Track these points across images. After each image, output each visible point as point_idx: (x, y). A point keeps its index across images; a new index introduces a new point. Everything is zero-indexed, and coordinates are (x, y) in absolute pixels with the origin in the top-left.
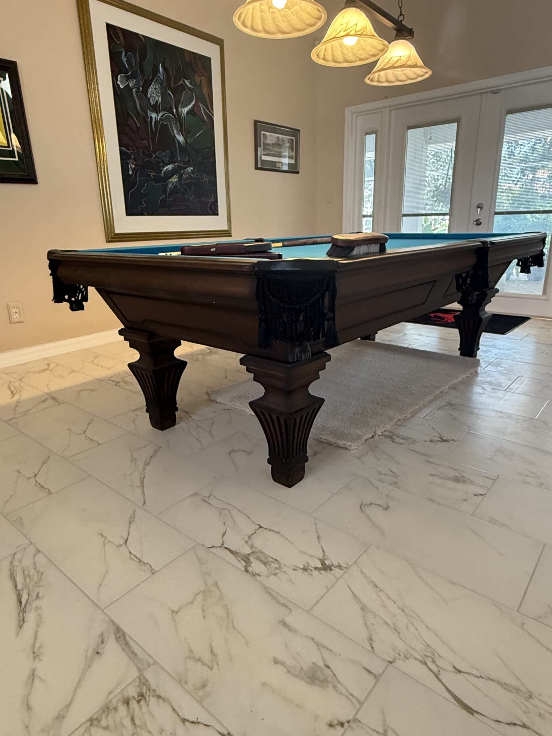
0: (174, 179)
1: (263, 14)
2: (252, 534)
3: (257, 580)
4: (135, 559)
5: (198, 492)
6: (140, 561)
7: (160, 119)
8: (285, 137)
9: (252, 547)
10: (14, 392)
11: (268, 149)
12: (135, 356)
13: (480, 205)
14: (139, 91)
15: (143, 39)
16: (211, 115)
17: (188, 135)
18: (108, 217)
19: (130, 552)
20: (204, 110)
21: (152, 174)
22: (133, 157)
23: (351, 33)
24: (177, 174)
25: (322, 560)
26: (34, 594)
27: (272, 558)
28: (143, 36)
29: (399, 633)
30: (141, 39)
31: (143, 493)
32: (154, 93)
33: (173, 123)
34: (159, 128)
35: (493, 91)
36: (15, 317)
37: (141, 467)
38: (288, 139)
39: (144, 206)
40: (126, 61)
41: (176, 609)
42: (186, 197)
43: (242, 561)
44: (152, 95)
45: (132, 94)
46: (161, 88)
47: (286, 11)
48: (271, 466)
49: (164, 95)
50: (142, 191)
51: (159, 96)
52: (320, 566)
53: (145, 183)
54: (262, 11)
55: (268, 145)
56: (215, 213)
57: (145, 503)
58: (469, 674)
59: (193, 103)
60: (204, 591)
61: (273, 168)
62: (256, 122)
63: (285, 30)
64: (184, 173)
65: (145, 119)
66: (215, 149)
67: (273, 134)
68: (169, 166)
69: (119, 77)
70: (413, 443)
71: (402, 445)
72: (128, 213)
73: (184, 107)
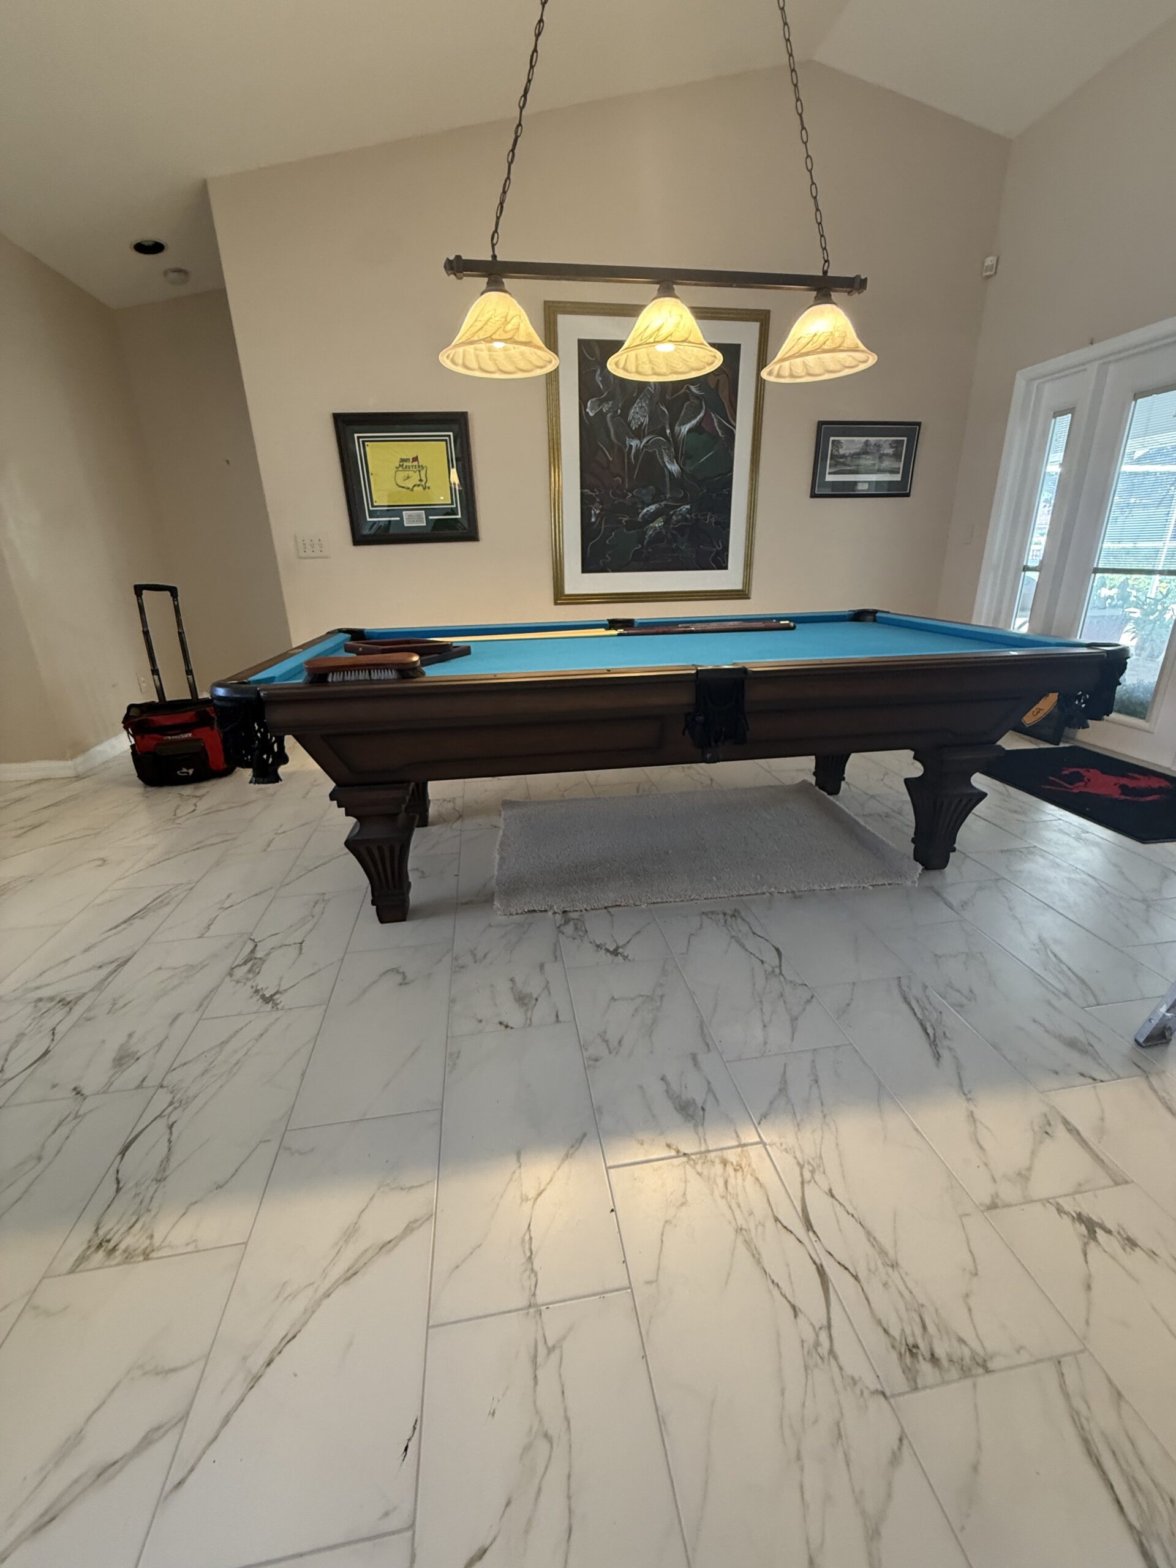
0: (658, 524)
2: (287, 945)
3: (227, 979)
4: (211, 922)
6: (210, 925)
7: (644, 446)
8: (884, 439)
9: (269, 954)
11: (842, 464)
14: (615, 415)
16: (731, 427)
17: (688, 462)
18: (558, 576)
19: (217, 916)
20: (720, 422)
21: (625, 519)
22: (598, 500)
24: (664, 517)
25: (278, 992)
26: (144, 915)
27: (260, 970)
32: (638, 413)
33: (665, 449)
34: (641, 458)
38: (889, 442)
39: (608, 560)
40: (601, 381)
41: (164, 967)
43: (243, 961)
44: (635, 416)
45: (606, 422)
46: (648, 404)
49: (653, 415)
50: (607, 542)
51: (645, 416)
53: (612, 531)
55: (843, 456)
56: (721, 564)
57: (287, 885)
59: (701, 415)
60: (193, 966)
62: (821, 424)
64: (674, 514)
65: (621, 451)
66: (732, 476)
67: (856, 439)
68: (651, 507)
69: (589, 403)
70: (574, 939)
71: (560, 935)
72: (584, 570)
73: (684, 424)
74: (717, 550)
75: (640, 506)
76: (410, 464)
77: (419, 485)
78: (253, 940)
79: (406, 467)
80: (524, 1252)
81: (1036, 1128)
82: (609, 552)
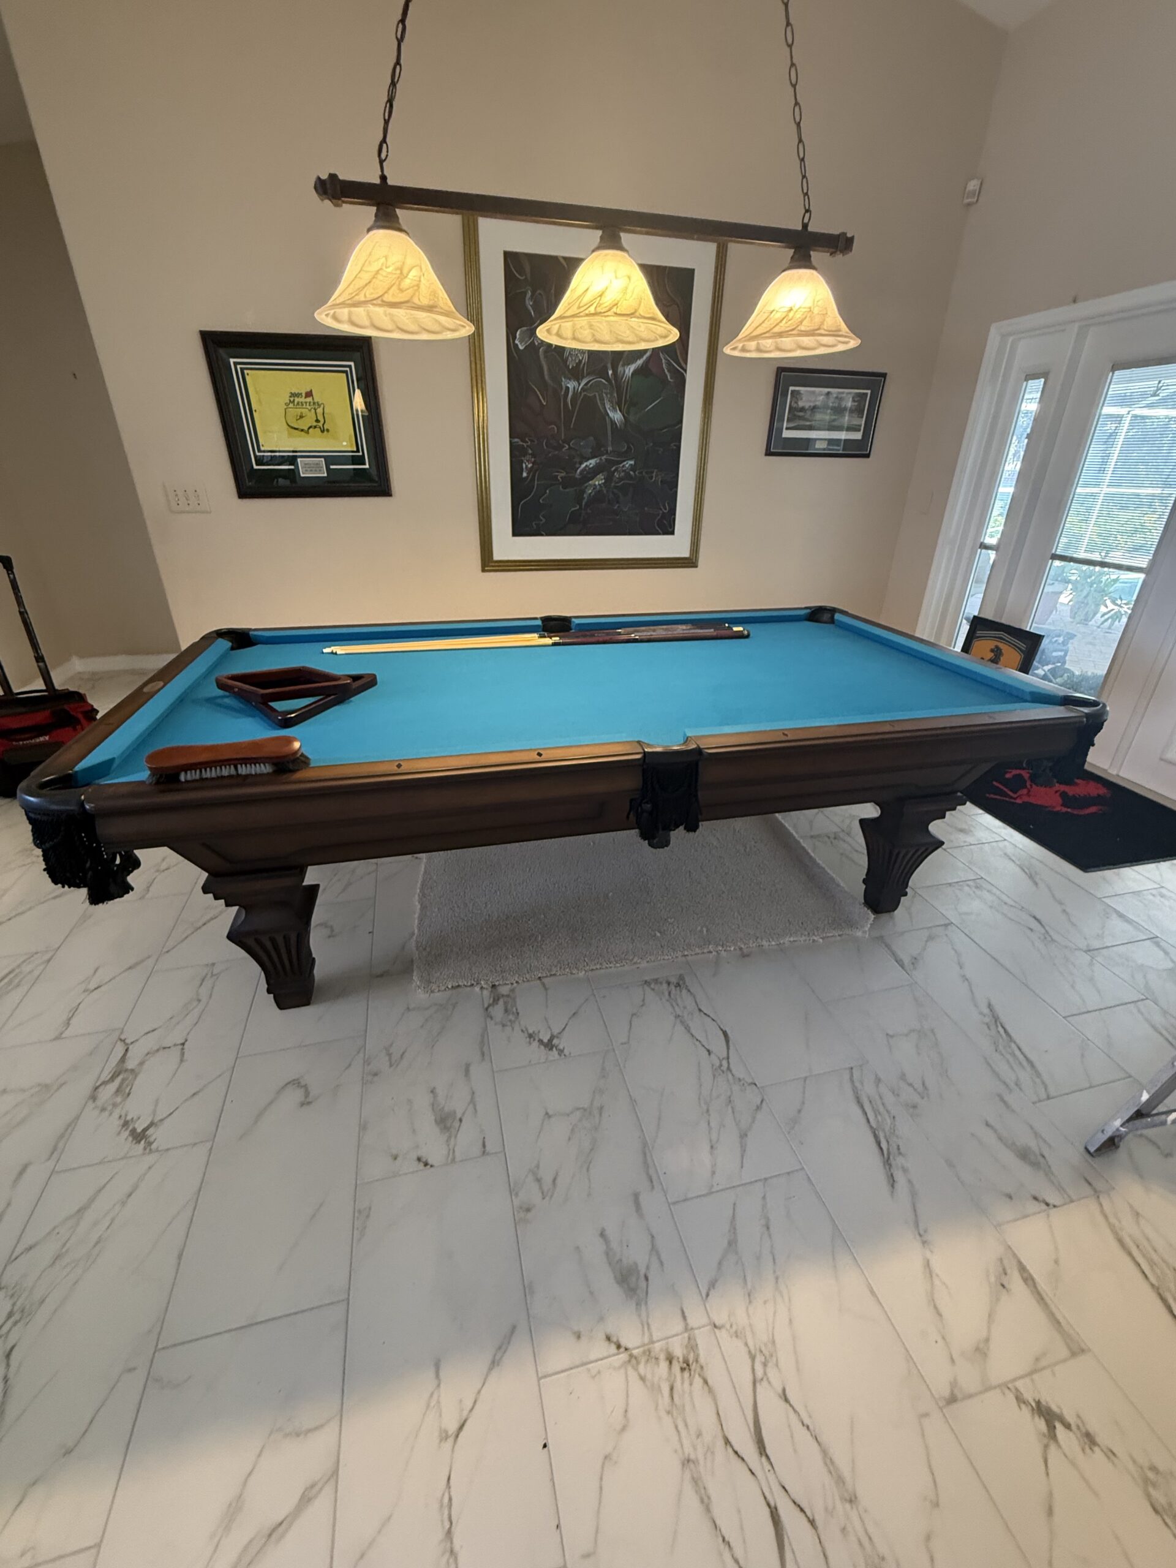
0: (599, 481)
2: (166, 1048)
3: (86, 1105)
4: (72, 1013)
6: (71, 1018)
7: (582, 389)
8: (845, 390)
9: (142, 1063)
14: (549, 349)
15: (565, 263)
16: (682, 371)
17: (632, 409)
18: (486, 539)
19: (80, 1003)
20: (669, 364)
21: (560, 475)
22: (530, 452)
24: (605, 473)
25: (153, 1124)
27: (132, 1088)
28: (566, 258)
30: (562, 264)
33: (606, 394)
34: (579, 403)
39: (542, 523)
40: (531, 305)
42: (616, 508)
43: (111, 1075)
44: (573, 352)
45: (539, 357)
52: (140, 1129)
53: (547, 489)
55: (802, 409)
56: (669, 531)
59: (648, 354)
62: (780, 372)
64: (616, 470)
65: (557, 393)
66: (681, 428)
67: (817, 390)
68: (590, 461)
69: (518, 333)
70: (504, 1025)
71: (489, 1020)
72: (515, 534)
73: (629, 364)
74: (663, 513)
75: (577, 460)
76: (302, 400)
77: (315, 427)
78: (123, 1041)
79: (298, 403)
80: (442, 1521)
81: (993, 1279)
82: (542, 514)
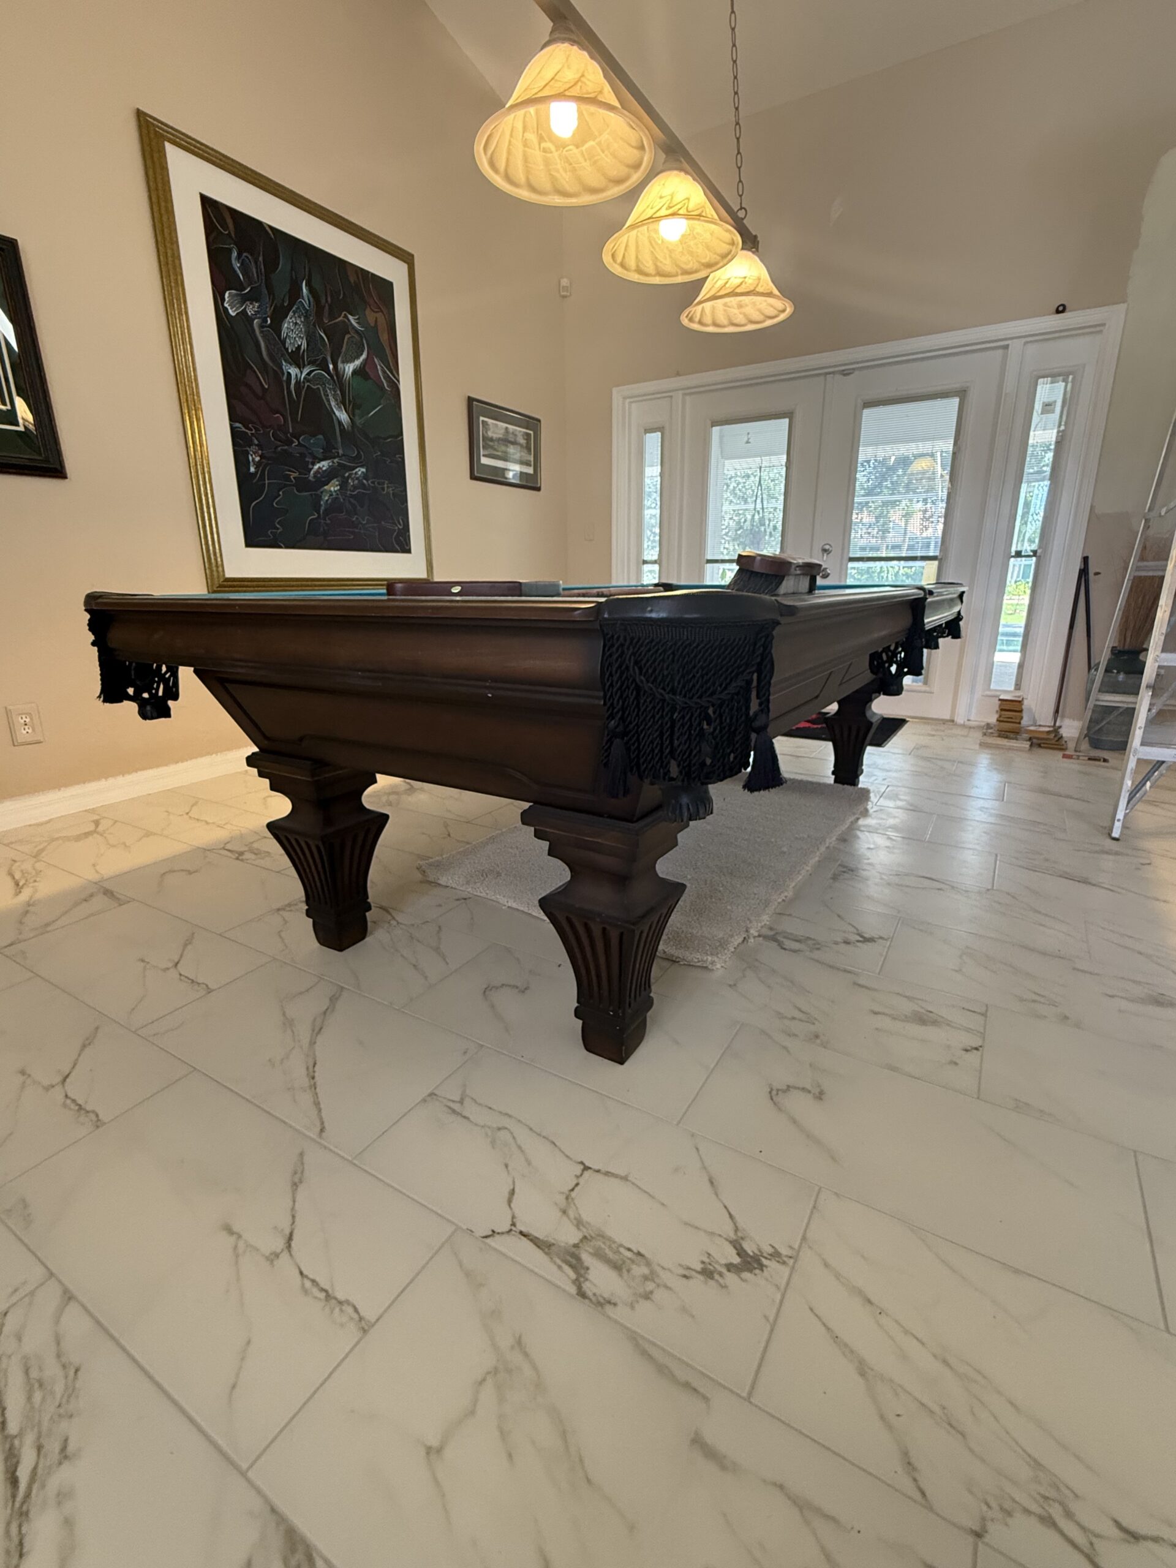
0: (333, 487)
1: (526, 149)
2: (573, 1190)
3: (609, 1317)
4: (315, 1291)
5: (436, 1092)
6: (328, 1296)
7: (304, 378)
8: (519, 429)
9: (579, 1223)
10: (21, 884)
11: (492, 447)
12: (281, 806)
13: (827, 547)
14: (264, 324)
15: (270, 232)
16: (396, 381)
17: (357, 412)
18: (211, 548)
19: (301, 1273)
20: (384, 372)
21: (293, 475)
22: (256, 442)
23: (681, 212)
24: (339, 478)
25: (736, 1241)
26: (53, 1447)
27: (629, 1250)
28: (271, 227)
29: (963, 1435)
30: (266, 231)
31: (317, 1104)
32: (292, 330)
33: (330, 389)
34: (303, 393)
35: (843, 371)
36: (25, 732)
37: (305, 1037)
38: (522, 433)
39: (279, 531)
40: (239, 268)
41: (434, 1442)
42: (354, 519)
43: (566, 1268)
44: (290, 334)
45: (254, 330)
46: (306, 322)
47: (570, 150)
48: (580, 1022)
49: (311, 337)
50: (274, 504)
51: (302, 338)
52: (736, 1260)
53: (279, 491)
54: (526, 144)
55: (491, 440)
56: (404, 547)
57: (322, 1130)
58: (1156, 1540)
59: (364, 356)
60: (495, 1371)
61: (496, 478)
62: (471, 401)
63: (569, 188)
64: (350, 475)
65: (278, 378)
66: (402, 439)
67: (499, 423)
68: (323, 463)
69: (227, 295)
70: (817, 950)
71: (800, 953)
73: (347, 363)
74: (399, 529)
75: (309, 459)
82: (279, 519)
